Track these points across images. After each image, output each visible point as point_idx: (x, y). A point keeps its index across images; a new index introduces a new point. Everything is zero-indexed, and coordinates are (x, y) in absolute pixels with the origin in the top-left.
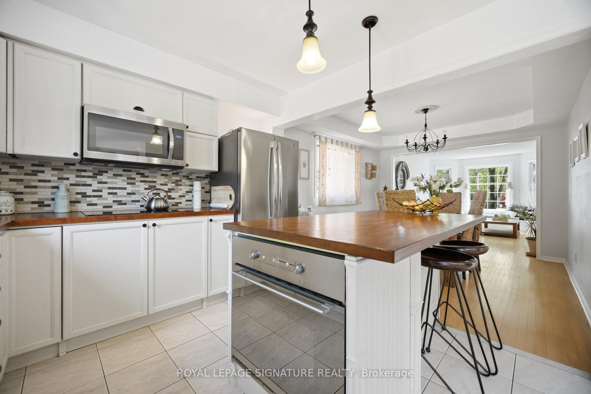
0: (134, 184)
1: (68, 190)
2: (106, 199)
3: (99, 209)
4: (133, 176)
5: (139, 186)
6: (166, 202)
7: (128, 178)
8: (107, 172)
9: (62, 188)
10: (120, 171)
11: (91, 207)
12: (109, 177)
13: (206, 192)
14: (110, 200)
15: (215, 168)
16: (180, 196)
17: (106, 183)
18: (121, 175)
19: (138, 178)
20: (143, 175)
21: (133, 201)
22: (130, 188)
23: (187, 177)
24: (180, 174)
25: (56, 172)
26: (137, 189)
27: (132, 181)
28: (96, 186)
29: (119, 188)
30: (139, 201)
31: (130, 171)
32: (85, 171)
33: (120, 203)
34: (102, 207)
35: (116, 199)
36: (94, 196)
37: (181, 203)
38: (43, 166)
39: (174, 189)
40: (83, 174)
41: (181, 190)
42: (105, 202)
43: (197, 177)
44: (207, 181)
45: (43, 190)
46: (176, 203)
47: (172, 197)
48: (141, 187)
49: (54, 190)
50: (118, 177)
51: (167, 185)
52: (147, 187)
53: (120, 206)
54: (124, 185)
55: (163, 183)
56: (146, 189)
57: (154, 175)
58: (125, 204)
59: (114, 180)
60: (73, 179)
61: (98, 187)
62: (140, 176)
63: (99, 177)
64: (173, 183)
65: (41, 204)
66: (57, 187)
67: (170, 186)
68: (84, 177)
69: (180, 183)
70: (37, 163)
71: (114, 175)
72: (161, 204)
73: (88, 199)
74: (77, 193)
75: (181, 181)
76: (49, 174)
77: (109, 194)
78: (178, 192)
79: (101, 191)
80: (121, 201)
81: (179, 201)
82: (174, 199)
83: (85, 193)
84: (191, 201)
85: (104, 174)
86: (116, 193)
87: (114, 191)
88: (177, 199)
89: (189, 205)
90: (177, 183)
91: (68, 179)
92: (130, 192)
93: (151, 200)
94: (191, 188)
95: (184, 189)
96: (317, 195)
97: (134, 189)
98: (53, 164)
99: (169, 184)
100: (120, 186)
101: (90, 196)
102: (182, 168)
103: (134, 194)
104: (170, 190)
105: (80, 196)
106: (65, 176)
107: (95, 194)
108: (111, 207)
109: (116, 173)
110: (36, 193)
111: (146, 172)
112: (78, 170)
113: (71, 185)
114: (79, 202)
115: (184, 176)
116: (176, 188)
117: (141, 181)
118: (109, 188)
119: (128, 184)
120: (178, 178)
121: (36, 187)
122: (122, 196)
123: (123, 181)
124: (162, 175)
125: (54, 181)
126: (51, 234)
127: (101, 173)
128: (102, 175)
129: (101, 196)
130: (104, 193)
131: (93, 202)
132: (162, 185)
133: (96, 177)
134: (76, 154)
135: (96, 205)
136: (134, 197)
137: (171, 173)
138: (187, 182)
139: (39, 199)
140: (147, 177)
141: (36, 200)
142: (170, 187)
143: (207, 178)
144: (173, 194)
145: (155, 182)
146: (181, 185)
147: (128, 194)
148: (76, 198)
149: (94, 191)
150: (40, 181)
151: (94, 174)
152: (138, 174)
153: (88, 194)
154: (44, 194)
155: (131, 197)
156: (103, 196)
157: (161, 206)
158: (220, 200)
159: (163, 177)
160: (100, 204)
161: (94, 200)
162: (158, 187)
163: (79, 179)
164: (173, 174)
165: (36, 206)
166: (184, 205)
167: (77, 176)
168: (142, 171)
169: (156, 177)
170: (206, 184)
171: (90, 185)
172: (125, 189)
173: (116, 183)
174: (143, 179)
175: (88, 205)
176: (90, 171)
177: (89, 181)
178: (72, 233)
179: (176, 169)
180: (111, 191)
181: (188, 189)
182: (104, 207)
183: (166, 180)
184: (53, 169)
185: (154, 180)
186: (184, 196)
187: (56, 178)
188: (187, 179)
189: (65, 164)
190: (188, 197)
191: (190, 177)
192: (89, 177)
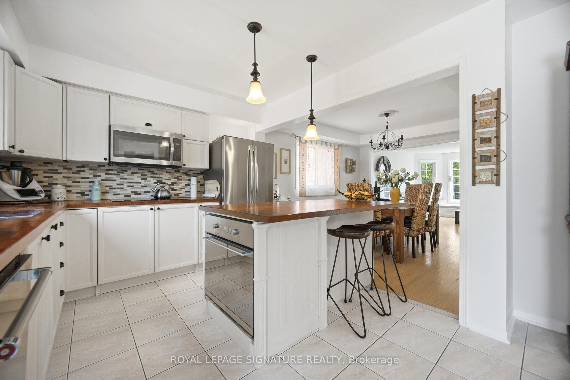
0: (146, 179)
1: (100, 184)
2: (126, 190)
3: (121, 198)
4: (145, 174)
5: (150, 181)
6: (169, 192)
7: (142, 175)
8: (126, 171)
9: (97, 183)
10: (136, 170)
11: (115, 196)
12: (128, 175)
13: (201, 185)
14: (129, 190)
15: (207, 166)
16: (180, 188)
17: (126, 179)
18: (136, 173)
19: (149, 175)
20: (152, 173)
21: (145, 192)
22: (143, 183)
23: (186, 174)
24: (181, 171)
25: (92, 172)
26: (149, 183)
27: (145, 177)
28: (119, 181)
29: (136, 183)
30: (149, 192)
31: (143, 170)
32: (112, 170)
33: (136, 193)
34: (123, 196)
35: (133, 190)
36: (118, 188)
37: (181, 193)
38: (84, 167)
39: (176, 183)
40: (110, 172)
41: (181, 183)
42: (125, 192)
43: (194, 173)
44: (201, 176)
45: (84, 184)
46: (178, 193)
47: (175, 189)
48: (151, 182)
49: (91, 184)
50: (135, 175)
51: (170, 180)
52: (156, 181)
53: (136, 196)
54: (139, 180)
55: (168, 178)
56: (155, 183)
57: (161, 172)
58: (140, 194)
59: (132, 177)
60: (104, 176)
61: (121, 182)
62: (150, 173)
63: (121, 174)
64: (175, 178)
65: (82, 194)
66: (93, 182)
67: (173, 180)
68: (111, 174)
69: (180, 178)
70: (80, 165)
71: (132, 173)
72: (165, 194)
73: (114, 190)
74: (106, 186)
75: (181, 176)
76: (87, 173)
77: (128, 186)
78: (179, 185)
79: (123, 185)
80: (137, 192)
81: (180, 192)
82: (176, 190)
83: (112, 186)
84: (189, 192)
85: (125, 172)
86: (133, 186)
87: (132, 184)
88: (179, 190)
89: (187, 195)
90: (178, 178)
91: (100, 176)
92: (143, 185)
93: (158, 191)
94: (189, 182)
95: (184, 183)
96: (298, 187)
97: (146, 183)
98: (90, 165)
99: (172, 179)
100: (136, 181)
101: (115, 188)
102: (180, 167)
103: (146, 186)
104: (173, 184)
105: (108, 188)
106: (98, 174)
107: (119, 186)
108: (130, 196)
109: (133, 171)
110: (79, 186)
111: (155, 171)
112: (107, 170)
113: (102, 180)
114: (108, 193)
115: (183, 173)
116: (177, 182)
117: (152, 177)
118: (128, 183)
119: (142, 179)
120: (179, 175)
121: (79, 182)
122: (137, 188)
123: (138, 177)
124: (167, 172)
125: (91, 178)
126: (90, 214)
127: (123, 171)
128: (123, 173)
129: (122, 188)
130: (125, 186)
131: (118, 193)
132: (166, 179)
133: (119, 175)
134: (105, 159)
135: (119, 194)
136: (146, 189)
137: (173, 171)
138: (186, 177)
139: (81, 190)
140: (156, 174)
141: (80, 191)
142: (173, 182)
143: (202, 174)
144: (175, 187)
145: (162, 178)
146: (181, 180)
147: (142, 186)
148: (105, 190)
149: (118, 184)
150: (82, 178)
151: (117, 172)
152: (149, 172)
153: (113, 187)
154: (84, 187)
155: (144, 189)
156: (124, 189)
157: (165, 196)
158: (210, 191)
159: (168, 174)
160: (122, 194)
161: (118, 191)
162: (163, 181)
163: (107, 176)
164: (175, 171)
165: (79, 195)
166: (183, 195)
167: (106, 174)
168: (152, 170)
169: (162, 174)
170: (201, 179)
171: (115, 180)
172: (140, 183)
173: (133, 179)
174: (152, 175)
175: (114, 195)
176: (115, 170)
177: (114, 177)
178: (104, 213)
179: (177, 168)
180: (129, 184)
181: (186, 182)
182: (125, 196)
183: (170, 176)
184: (90, 169)
185: (161, 176)
186: (184, 188)
187: (92, 176)
188: (186, 175)
189: (98, 166)
190: (187, 189)
191: (189, 173)
192: (114, 174)
